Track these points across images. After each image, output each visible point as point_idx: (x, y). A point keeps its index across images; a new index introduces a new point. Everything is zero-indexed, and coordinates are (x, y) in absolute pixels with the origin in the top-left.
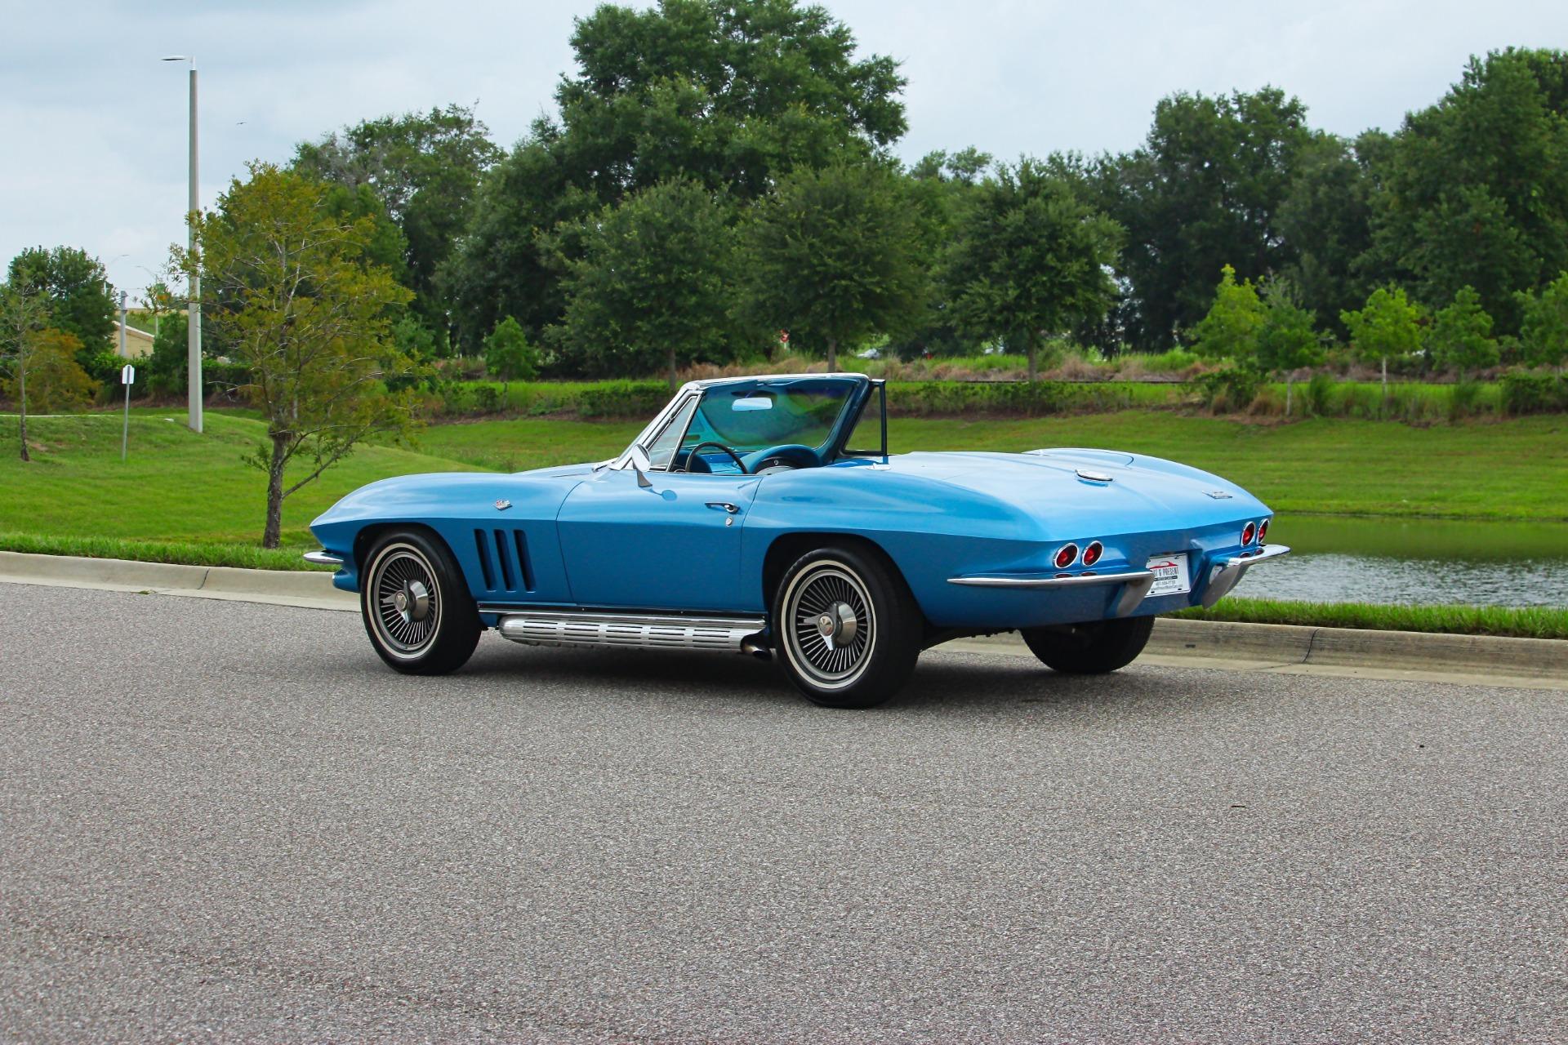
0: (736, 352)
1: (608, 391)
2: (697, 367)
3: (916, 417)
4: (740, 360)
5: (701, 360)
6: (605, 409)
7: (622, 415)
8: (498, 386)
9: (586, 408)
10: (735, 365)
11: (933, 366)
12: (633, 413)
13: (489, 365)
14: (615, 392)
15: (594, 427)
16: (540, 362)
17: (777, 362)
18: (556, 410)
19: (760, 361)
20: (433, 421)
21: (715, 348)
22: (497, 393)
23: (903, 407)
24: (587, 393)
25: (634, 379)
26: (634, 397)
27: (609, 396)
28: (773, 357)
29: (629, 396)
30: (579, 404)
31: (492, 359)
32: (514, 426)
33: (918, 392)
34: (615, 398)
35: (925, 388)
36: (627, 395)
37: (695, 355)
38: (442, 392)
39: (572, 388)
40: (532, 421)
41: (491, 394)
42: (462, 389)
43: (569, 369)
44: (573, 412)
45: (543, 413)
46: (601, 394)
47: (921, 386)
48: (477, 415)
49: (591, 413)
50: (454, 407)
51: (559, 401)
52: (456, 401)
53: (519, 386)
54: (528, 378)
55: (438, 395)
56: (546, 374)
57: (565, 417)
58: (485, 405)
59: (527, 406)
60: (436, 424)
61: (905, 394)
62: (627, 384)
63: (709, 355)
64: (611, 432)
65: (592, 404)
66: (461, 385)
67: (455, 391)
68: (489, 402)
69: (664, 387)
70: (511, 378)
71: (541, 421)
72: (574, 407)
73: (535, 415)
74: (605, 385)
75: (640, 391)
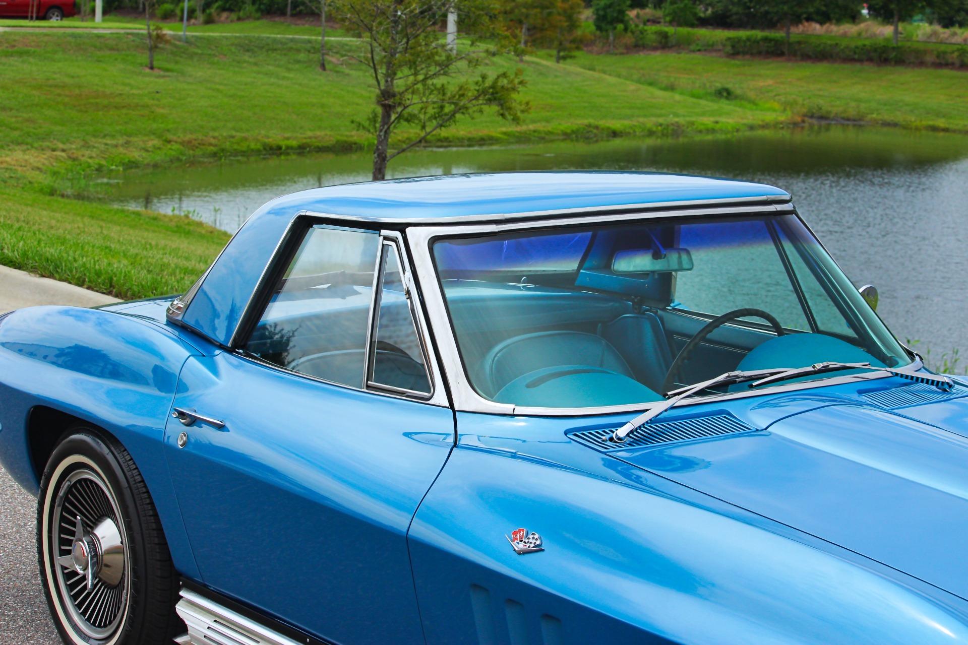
0: (832, 16)
1: (744, 38)
2: (806, 24)
3: (951, 69)
4: (834, 21)
5: (808, 19)
6: (741, 50)
7: (752, 55)
8: (670, 30)
9: (729, 49)
10: (831, 24)
11: (963, 33)
12: (760, 53)
13: (666, 16)
14: (748, 39)
15: (733, 62)
16: (702, 15)
17: (859, 23)
18: (709, 48)
19: (847, 22)
20: (625, 51)
21: (818, 12)
22: (669, 34)
23: (943, 62)
24: (729, 39)
25: (763, 29)
26: (761, 43)
27: (745, 42)
28: (857, 21)
29: (758, 42)
30: (724, 46)
31: (667, 12)
32: (679, 58)
33: (953, 52)
34: (748, 43)
35: (958, 50)
36: (757, 42)
37: (805, 16)
38: (633, 32)
39: (721, 35)
40: (693, 55)
41: (665, 36)
42: (646, 31)
43: (721, 21)
44: (720, 50)
45: (699, 50)
46: (739, 40)
47: (955, 47)
48: (655, 49)
49: (731, 52)
50: (641, 42)
51: (711, 43)
52: (641, 39)
53: (684, 31)
54: (692, 26)
55: (629, 34)
56: (704, 22)
57: (714, 54)
58: (661, 43)
59: (689, 44)
60: (627, 53)
61: (945, 53)
62: (758, 34)
63: (814, 16)
64: (744, 66)
65: (733, 47)
66: (646, 28)
67: (642, 32)
68: (663, 41)
69: (782, 37)
70: (680, 25)
71: (698, 56)
72: (720, 47)
73: (693, 51)
74: (743, 34)
75: (766, 39)
